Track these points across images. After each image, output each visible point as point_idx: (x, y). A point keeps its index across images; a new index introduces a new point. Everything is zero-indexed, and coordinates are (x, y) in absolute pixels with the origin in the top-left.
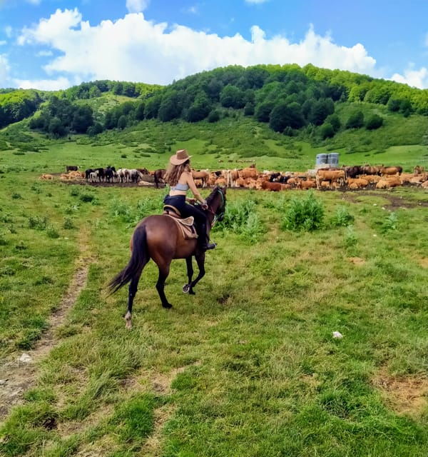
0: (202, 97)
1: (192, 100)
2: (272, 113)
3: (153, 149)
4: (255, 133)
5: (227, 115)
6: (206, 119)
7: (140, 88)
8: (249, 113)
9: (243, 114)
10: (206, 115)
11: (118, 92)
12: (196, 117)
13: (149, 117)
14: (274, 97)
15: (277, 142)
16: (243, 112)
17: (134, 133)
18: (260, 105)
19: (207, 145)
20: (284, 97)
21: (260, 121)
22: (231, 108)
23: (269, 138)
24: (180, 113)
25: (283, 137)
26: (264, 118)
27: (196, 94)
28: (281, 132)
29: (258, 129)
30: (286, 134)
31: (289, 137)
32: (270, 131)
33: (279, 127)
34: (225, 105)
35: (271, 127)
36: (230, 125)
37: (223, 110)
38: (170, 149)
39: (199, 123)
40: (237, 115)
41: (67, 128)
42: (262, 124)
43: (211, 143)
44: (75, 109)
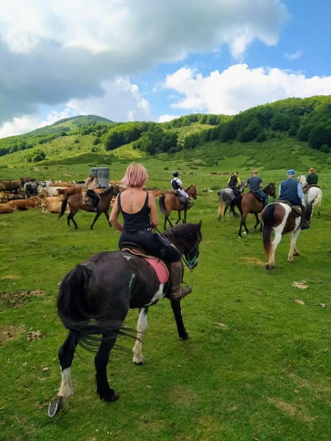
0: (255, 122)
1: (246, 125)
2: (311, 133)
3: (204, 163)
4: (293, 150)
5: (273, 136)
6: (256, 140)
7: (220, 118)
8: (293, 134)
9: (287, 135)
10: (255, 137)
11: (204, 122)
12: (247, 139)
13: (213, 139)
14: (316, 120)
15: (311, 157)
16: (287, 133)
17: (198, 151)
18: (302, 127)
19: (248, 160)
20: (325, 120)
21: (301, 141)
22: (278, 131)
23: (305, 154)
24: (235, 135)
25: (319, 153)
26: (304, 138)
27: (250, 120)
28: (318, 148)
29: (297, 147)
30: (322, 151)
31: (325, 153)
32: (308, 149)
33: (317, 145)
34: (274, 129)
35: (309, 145)
36: (274, 144)
37: (271, 132)
38: (217, 164)
39: (249, 143)
40: (282, 136)
41: (157, 148)
42: (302, 142)
43: (252, 158)
44: (164, 135)
